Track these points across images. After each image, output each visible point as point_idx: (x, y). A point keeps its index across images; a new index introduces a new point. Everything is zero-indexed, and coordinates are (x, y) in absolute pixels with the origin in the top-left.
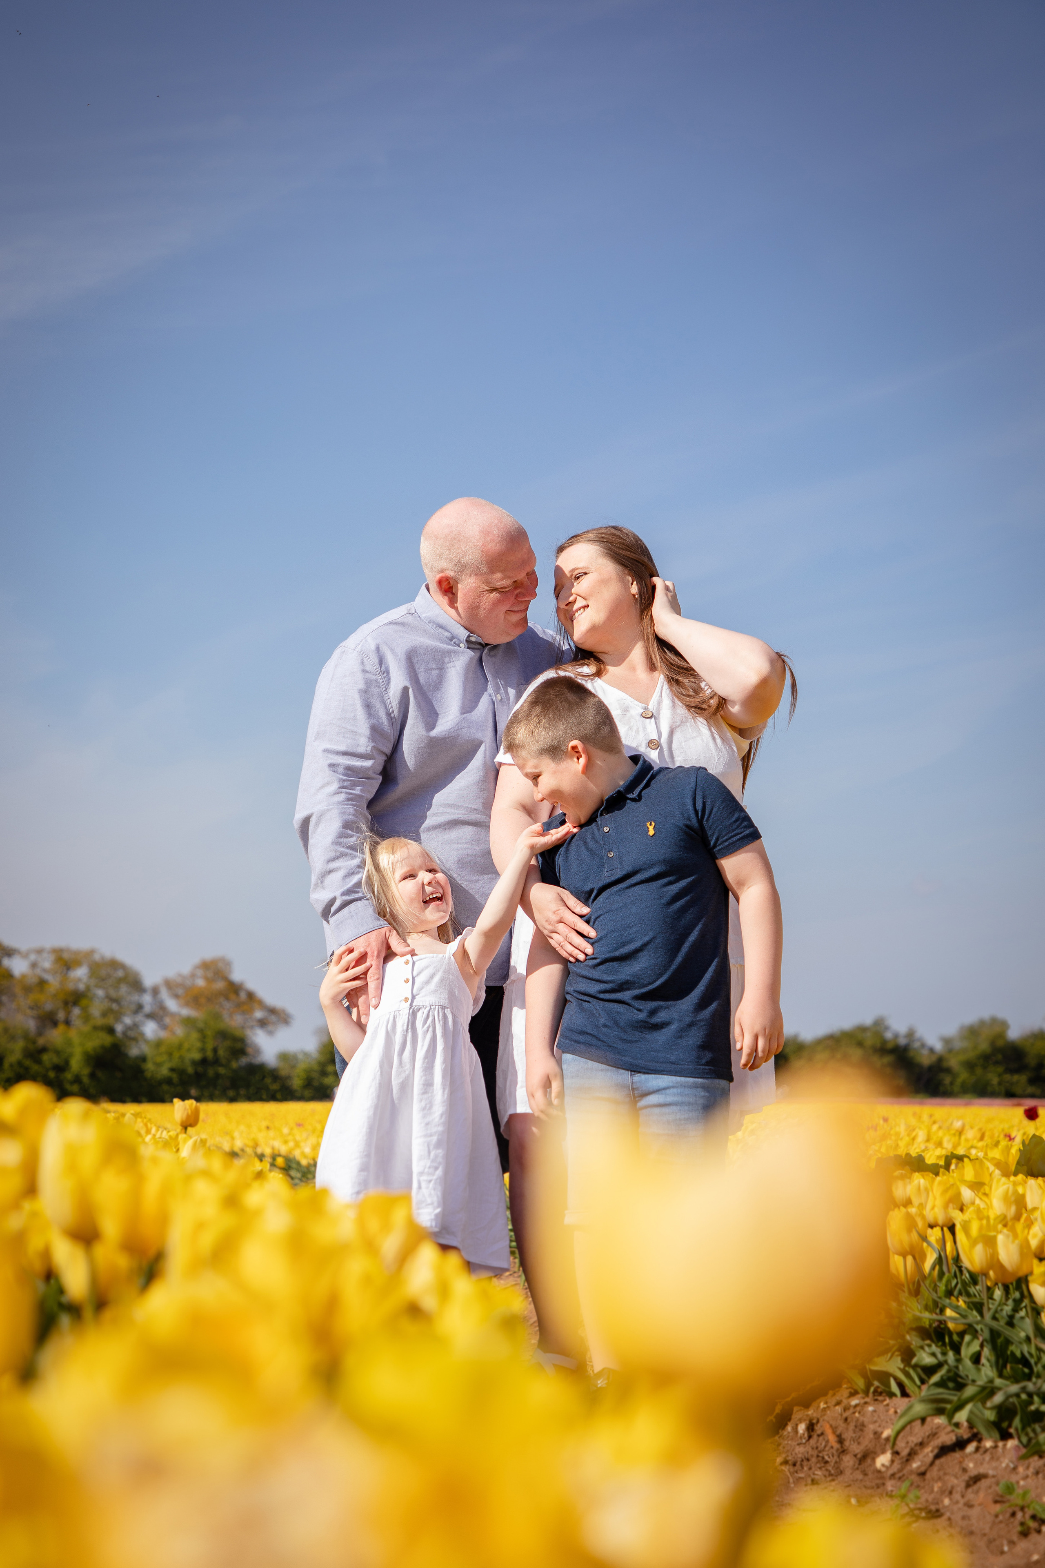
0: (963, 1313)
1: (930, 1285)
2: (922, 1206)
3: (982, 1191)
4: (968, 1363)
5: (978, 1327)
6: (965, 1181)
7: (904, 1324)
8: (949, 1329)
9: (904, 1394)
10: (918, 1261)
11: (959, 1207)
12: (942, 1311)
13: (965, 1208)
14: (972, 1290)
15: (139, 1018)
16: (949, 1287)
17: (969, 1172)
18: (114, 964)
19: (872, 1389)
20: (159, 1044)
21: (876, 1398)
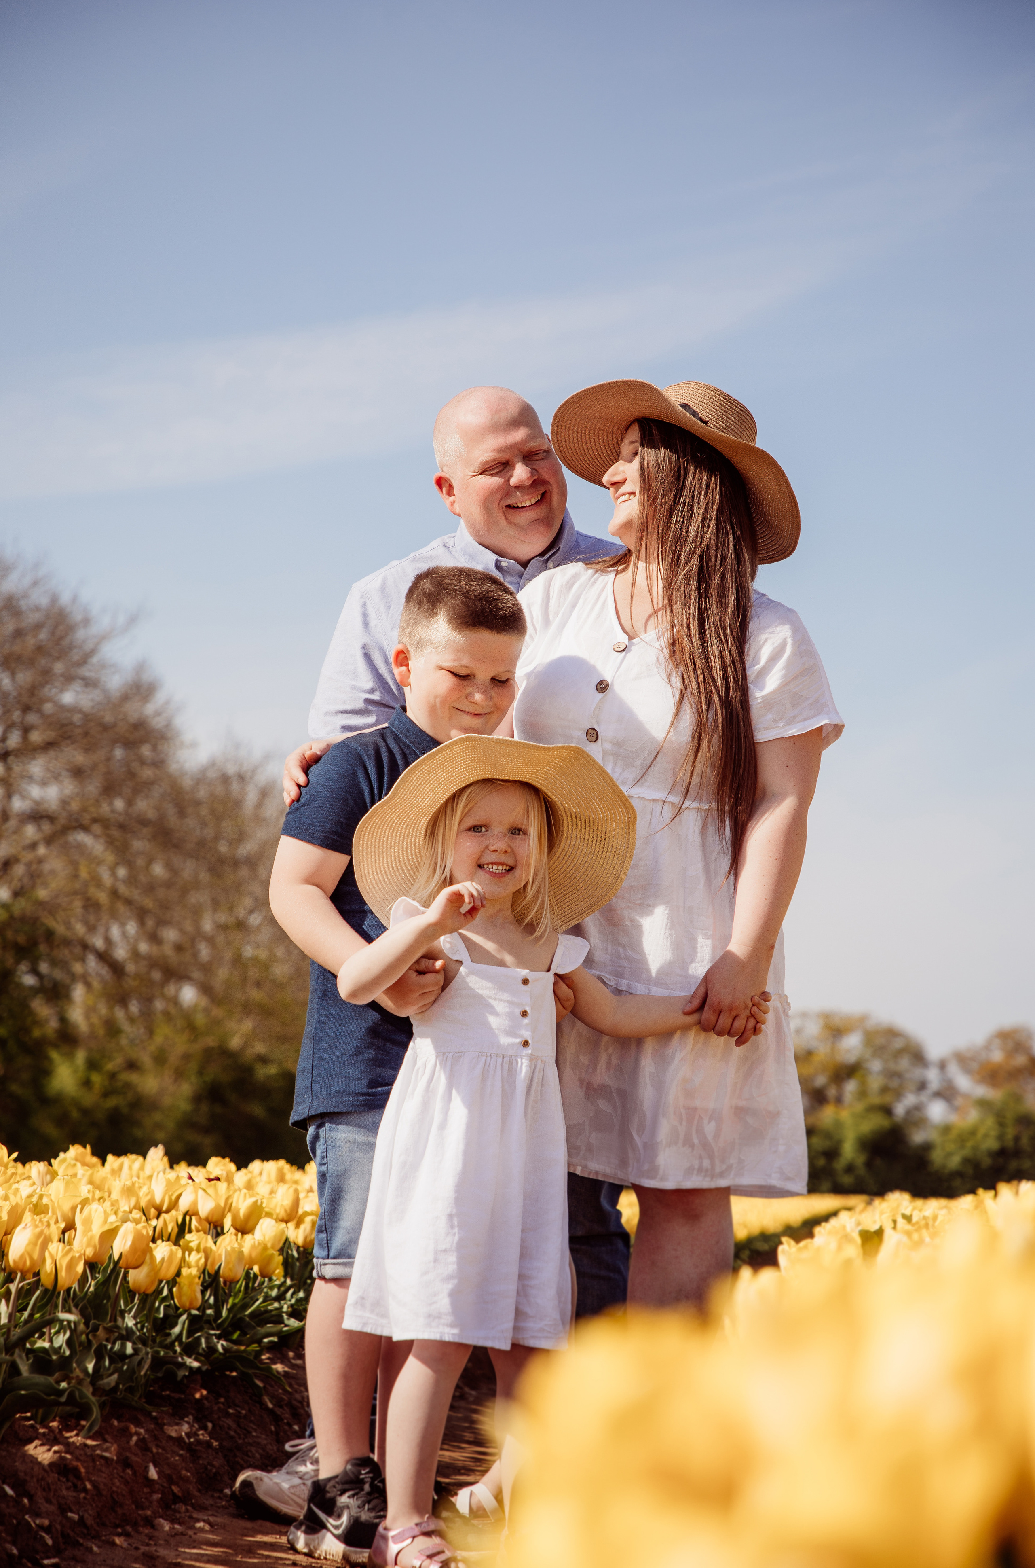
15: (924, 1097)
18: (892, 1033)
20: (946, 1129)
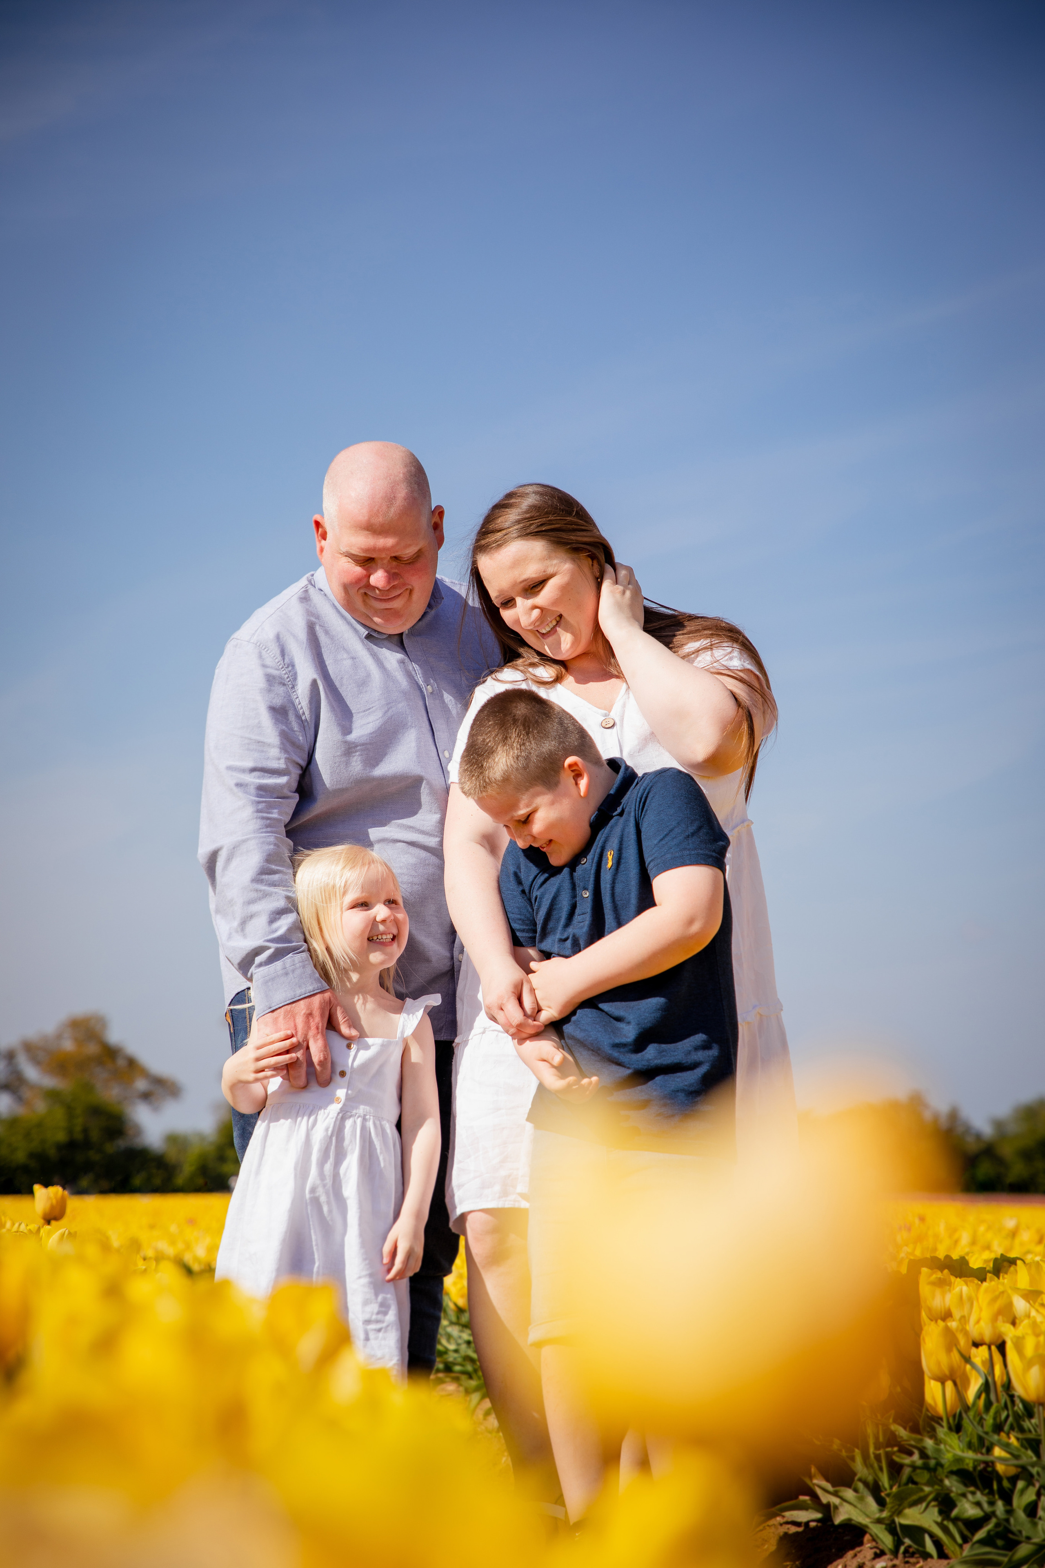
0: (1016, 1453)
1: (974, 1417)
2: (964, 1319)
3: (1039, 1301)
4: (1021, 1515)
5: (1034, 1471)
6: (1018, 1289)
7: (942, 1466)
8: (997, 1473)
9: (942, 1555)
10: (960, 1388)
11: (1011, 1320)
12: (989, 1450)
13: (1017, 1321)
14: (1027, 1424)
16: (998, 1421)
17: (1022, 1277)
19: (902, 1549)
20: (13, 1123)
21: (907, 1559)
